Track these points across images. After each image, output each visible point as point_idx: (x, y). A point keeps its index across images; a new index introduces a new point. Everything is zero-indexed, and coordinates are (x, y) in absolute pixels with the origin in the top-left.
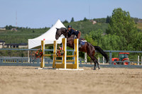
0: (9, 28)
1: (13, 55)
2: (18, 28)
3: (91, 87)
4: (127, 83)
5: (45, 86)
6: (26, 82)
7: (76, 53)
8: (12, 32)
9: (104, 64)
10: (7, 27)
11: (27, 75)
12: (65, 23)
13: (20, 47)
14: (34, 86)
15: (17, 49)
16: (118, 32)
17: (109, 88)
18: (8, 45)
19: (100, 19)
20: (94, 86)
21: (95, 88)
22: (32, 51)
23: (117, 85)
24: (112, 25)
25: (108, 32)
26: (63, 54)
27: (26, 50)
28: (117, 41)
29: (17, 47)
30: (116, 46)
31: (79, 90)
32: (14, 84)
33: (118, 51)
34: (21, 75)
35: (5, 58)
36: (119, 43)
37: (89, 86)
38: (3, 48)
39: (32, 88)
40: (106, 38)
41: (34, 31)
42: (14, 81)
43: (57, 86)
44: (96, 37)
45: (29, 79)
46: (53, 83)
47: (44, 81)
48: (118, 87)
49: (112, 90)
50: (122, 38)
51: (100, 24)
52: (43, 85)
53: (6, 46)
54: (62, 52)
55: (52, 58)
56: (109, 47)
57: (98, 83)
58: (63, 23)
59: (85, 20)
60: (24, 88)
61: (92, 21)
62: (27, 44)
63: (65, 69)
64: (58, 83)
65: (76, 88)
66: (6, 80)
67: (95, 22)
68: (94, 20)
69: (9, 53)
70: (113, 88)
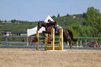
0: (13, 21)
1: (17, 41)
2: (20, 22)
3: (72, 63)
4: (98, 61)
5: (40, 63)
6: (26, 60)
7: (61, 39)
8: (16, 24)
9: (81, 47)
10: (12, 21)
11: (27, 55)
12: (53, 17)
13: (21, 35)
14: (32, 63)
15: (19, 36)
16: (91, 24)
17: (85, 64)
18: (13, 34)
19: (78, 15)
20: (74, 63)
21: (75, 64)
22: (30, 37)
23: (91, 62)
24: (87, 19)
25: (84, 24)
26: (52, 40)
27: (25, 37)
28: (90, 30)
29: (20, 35)
30: (90, 34)
31: (64, 65)
32: (17, 61)
33: (91, 37)
34: (22, 55)
35: (11, 42)
36: (92, 32)
37: (70, 62)
38: (10, 35)
39: (30, 64)
40: (82, 28)
41: (31, 23)
42: (18, 59)
43: (48, 63)
44: (75, 28)
45: (28, 58)
46: (45, 60)
47: (39, 59)
48: (91, 63)
49: (87, 66)
50: (94, 28)
51: (78, 18)
52: (38, 61)
53: (11, 35)
54: (51, 39)
55: (44, 42)
56: (85, 34)
57: (77, 61)
58: (52, 18)
59: (68, 15)
60: (25, 64)
61: (72, 16)
62: (26, 33)
63: (54, 50)
64: (48, 60)
65: (61, 64)
66: (12, 59)
67: (75, 17)
68: (74, 15)
69: (14, 39)
70: (88, 64)
